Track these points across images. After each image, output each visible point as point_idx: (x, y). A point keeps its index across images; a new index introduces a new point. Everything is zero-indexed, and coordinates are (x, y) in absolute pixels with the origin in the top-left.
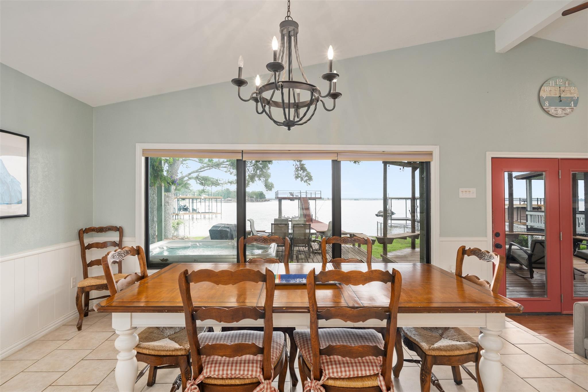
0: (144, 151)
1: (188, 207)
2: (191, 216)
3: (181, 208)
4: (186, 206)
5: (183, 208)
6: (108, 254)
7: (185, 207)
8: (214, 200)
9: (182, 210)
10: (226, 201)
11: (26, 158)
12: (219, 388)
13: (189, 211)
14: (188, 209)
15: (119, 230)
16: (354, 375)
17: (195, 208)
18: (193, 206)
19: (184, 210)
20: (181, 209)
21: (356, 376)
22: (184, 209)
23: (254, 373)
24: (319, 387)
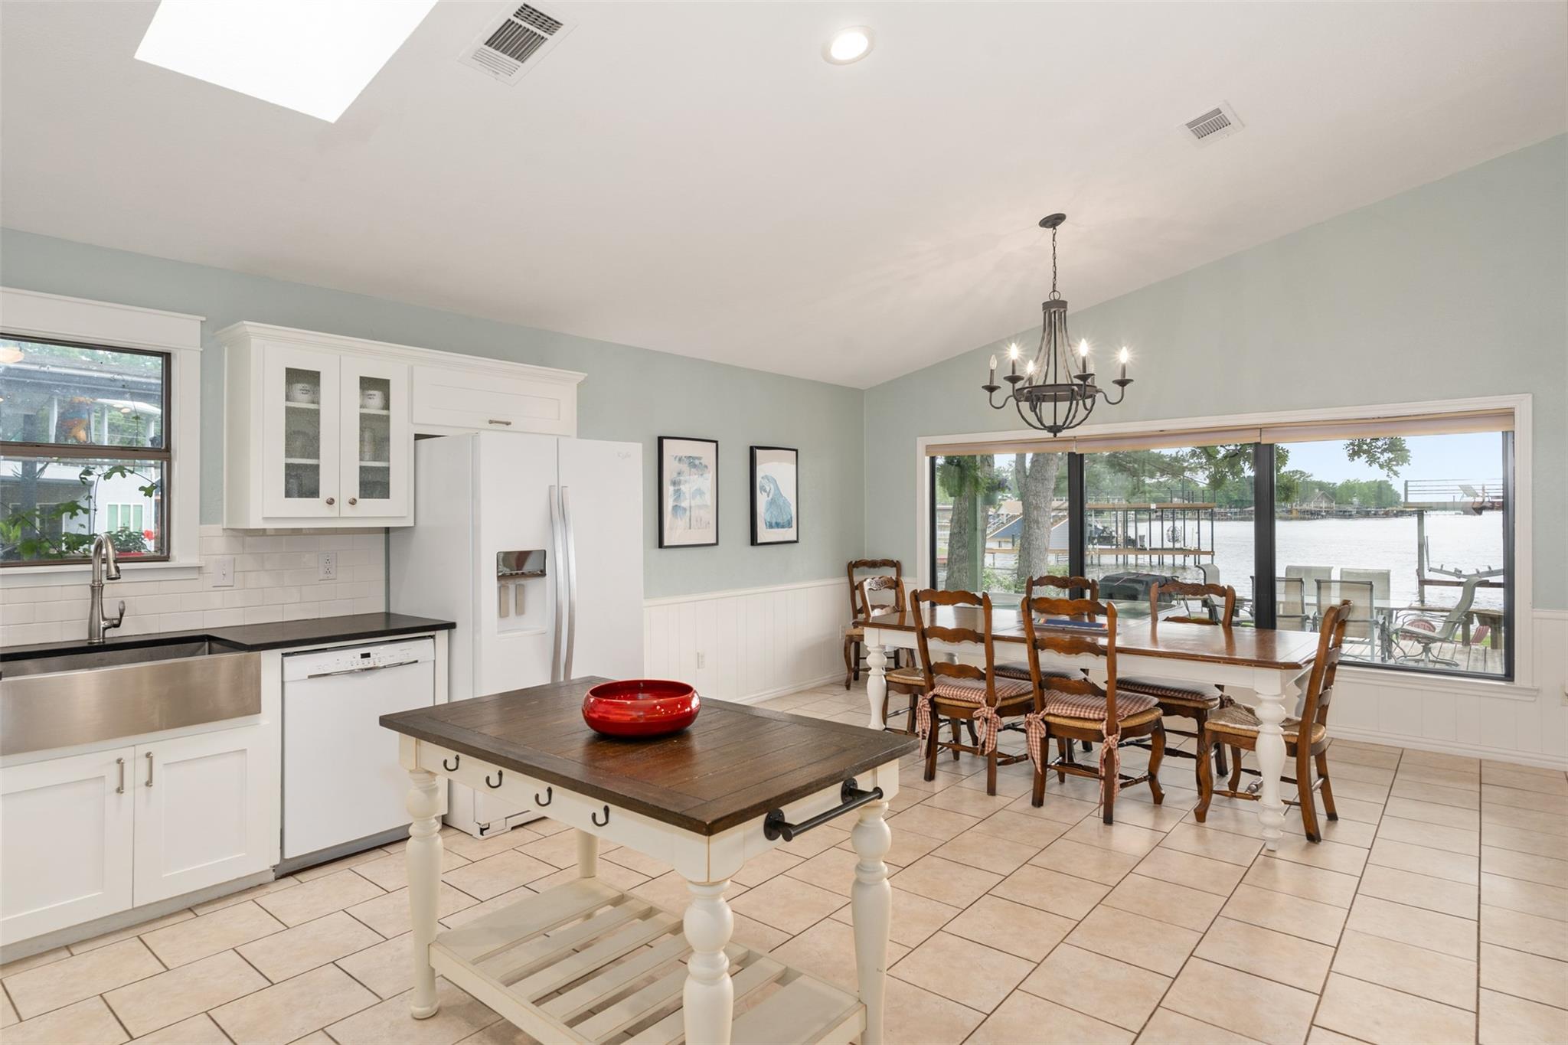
0: (928, 447)
1: (1114, 534)
2: (1121, 557)
3: (1094, 535)
4: (1107, 530)
5: (1100, 537)
6: (865, 580)
7: (1103, 533)
8: (1205, 513)
9: (1096, 541)
10: (1247, 516)
11: (795, 466)
12: (947, 707)
13: (1115, 543)
14: (1114, 537)
15: (896, 565)
16: (1075, 714)
17: (1131, 534)
18: (1125, 531)
19: (1101, 540)
20: (1094, 538)
21: (1077, 716)
22: (1102, 537)
23: (977, 697)
24: (1038, 720)
